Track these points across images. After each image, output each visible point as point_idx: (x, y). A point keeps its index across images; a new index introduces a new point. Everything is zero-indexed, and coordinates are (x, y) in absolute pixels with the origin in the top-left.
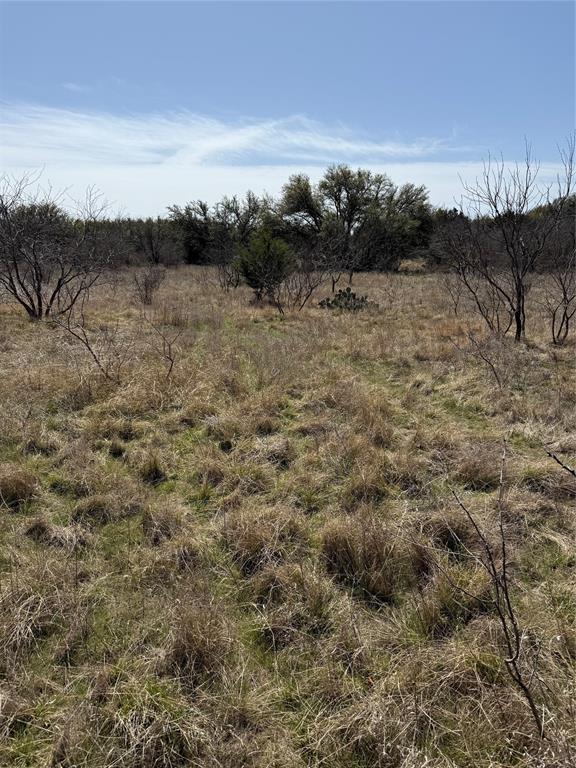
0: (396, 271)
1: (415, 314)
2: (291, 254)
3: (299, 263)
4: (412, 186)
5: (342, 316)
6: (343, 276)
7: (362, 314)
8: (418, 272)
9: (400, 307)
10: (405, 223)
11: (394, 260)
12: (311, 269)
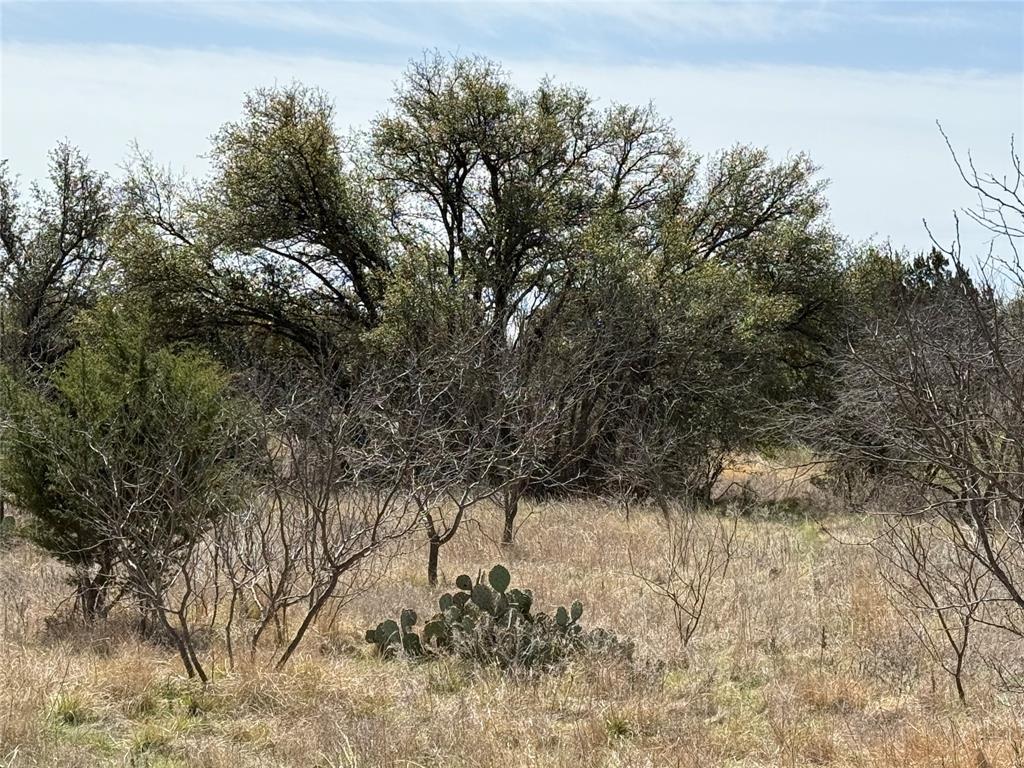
0: (703, 499)
1: (786, 692)
2: (239, 415)
3: (282, 451)
4: (758, 159)
5: (472, 694)
6: (474, 513)
7: (565, 685)
8: (793, 508)
9: (723, 659)
10: (737, 302)
11: (692, 451)
12: (332, 479)
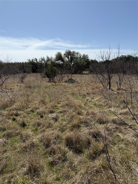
0: (82, 74)
1: (86, 84)
2: (57, 70)
3: (60, 72)
4: (85, 55)
5: (70, 84)
6: (70, 75)
7: (75, 83)
8: (87, 74)
9: (83, 82)
10: (84, 63)
11: (82, 71)
12: (62, 74)
